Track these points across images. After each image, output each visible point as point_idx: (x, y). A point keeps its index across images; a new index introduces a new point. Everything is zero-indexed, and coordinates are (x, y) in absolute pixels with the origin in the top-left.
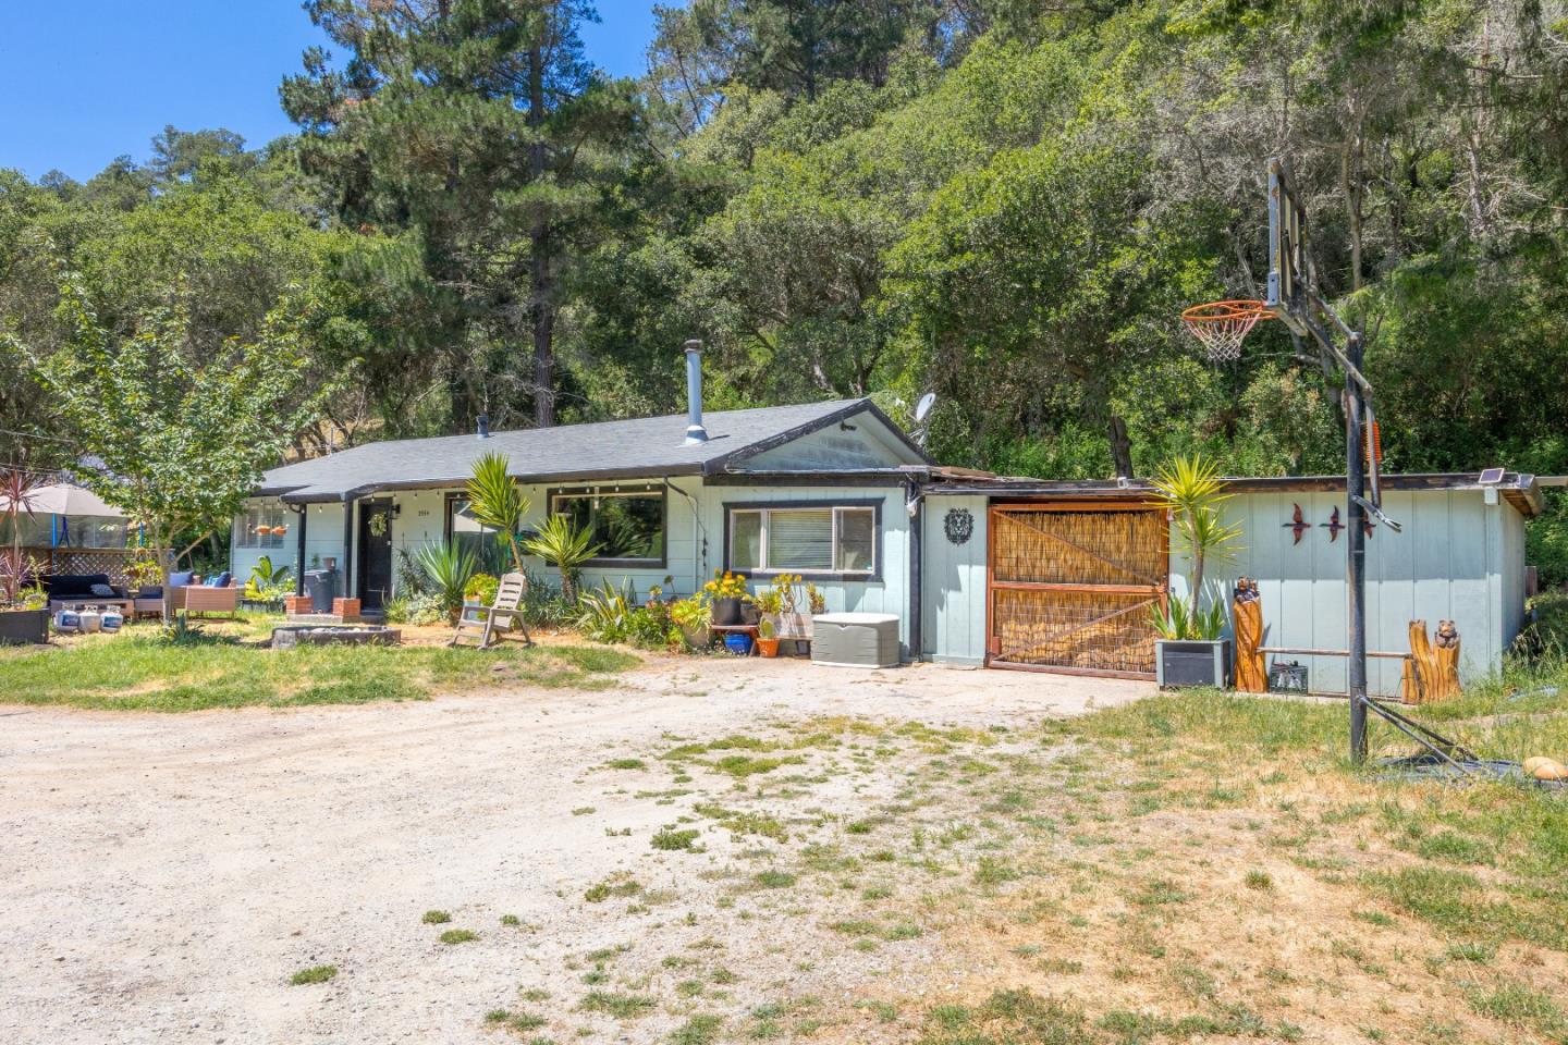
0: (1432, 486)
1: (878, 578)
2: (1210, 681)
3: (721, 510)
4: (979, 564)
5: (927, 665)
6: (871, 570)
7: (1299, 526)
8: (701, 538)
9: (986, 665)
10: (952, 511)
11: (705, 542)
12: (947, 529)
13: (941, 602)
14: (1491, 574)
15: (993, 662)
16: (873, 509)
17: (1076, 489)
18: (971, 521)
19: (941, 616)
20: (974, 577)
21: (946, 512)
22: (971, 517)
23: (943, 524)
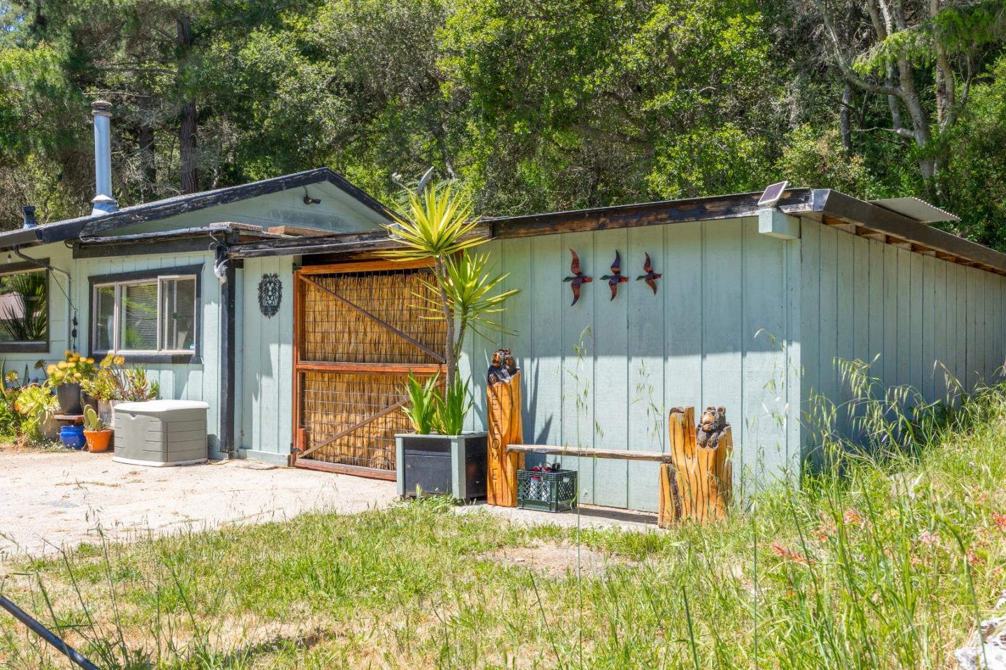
0: (712, 214)
1: (197, 360)
2: (447, 489)
3: (86, 284)
4: (286, 342)
5: (236, 462)
6: (192, 351)
7: (579, 280)
8: (72, 318)
9: (291, 463)
10: (265, 276)
11: (75, 323)
12: (261, 298)
13: (256, 390)
14: (789, 343)
15: (299, 461)
16: (194, 277)
17: (358, 242)
18: (280, 288)
19: (255, 405)
20: (283, 356)
21: (259, 279)
22: (280, 283)
23: (257, 292)
